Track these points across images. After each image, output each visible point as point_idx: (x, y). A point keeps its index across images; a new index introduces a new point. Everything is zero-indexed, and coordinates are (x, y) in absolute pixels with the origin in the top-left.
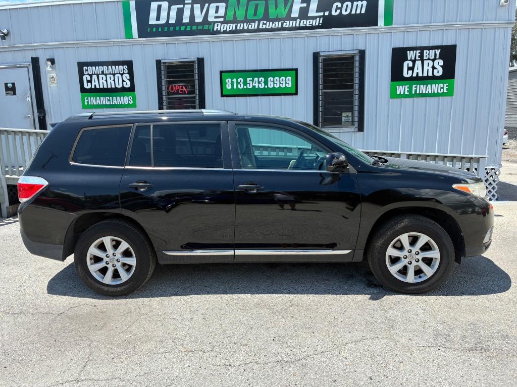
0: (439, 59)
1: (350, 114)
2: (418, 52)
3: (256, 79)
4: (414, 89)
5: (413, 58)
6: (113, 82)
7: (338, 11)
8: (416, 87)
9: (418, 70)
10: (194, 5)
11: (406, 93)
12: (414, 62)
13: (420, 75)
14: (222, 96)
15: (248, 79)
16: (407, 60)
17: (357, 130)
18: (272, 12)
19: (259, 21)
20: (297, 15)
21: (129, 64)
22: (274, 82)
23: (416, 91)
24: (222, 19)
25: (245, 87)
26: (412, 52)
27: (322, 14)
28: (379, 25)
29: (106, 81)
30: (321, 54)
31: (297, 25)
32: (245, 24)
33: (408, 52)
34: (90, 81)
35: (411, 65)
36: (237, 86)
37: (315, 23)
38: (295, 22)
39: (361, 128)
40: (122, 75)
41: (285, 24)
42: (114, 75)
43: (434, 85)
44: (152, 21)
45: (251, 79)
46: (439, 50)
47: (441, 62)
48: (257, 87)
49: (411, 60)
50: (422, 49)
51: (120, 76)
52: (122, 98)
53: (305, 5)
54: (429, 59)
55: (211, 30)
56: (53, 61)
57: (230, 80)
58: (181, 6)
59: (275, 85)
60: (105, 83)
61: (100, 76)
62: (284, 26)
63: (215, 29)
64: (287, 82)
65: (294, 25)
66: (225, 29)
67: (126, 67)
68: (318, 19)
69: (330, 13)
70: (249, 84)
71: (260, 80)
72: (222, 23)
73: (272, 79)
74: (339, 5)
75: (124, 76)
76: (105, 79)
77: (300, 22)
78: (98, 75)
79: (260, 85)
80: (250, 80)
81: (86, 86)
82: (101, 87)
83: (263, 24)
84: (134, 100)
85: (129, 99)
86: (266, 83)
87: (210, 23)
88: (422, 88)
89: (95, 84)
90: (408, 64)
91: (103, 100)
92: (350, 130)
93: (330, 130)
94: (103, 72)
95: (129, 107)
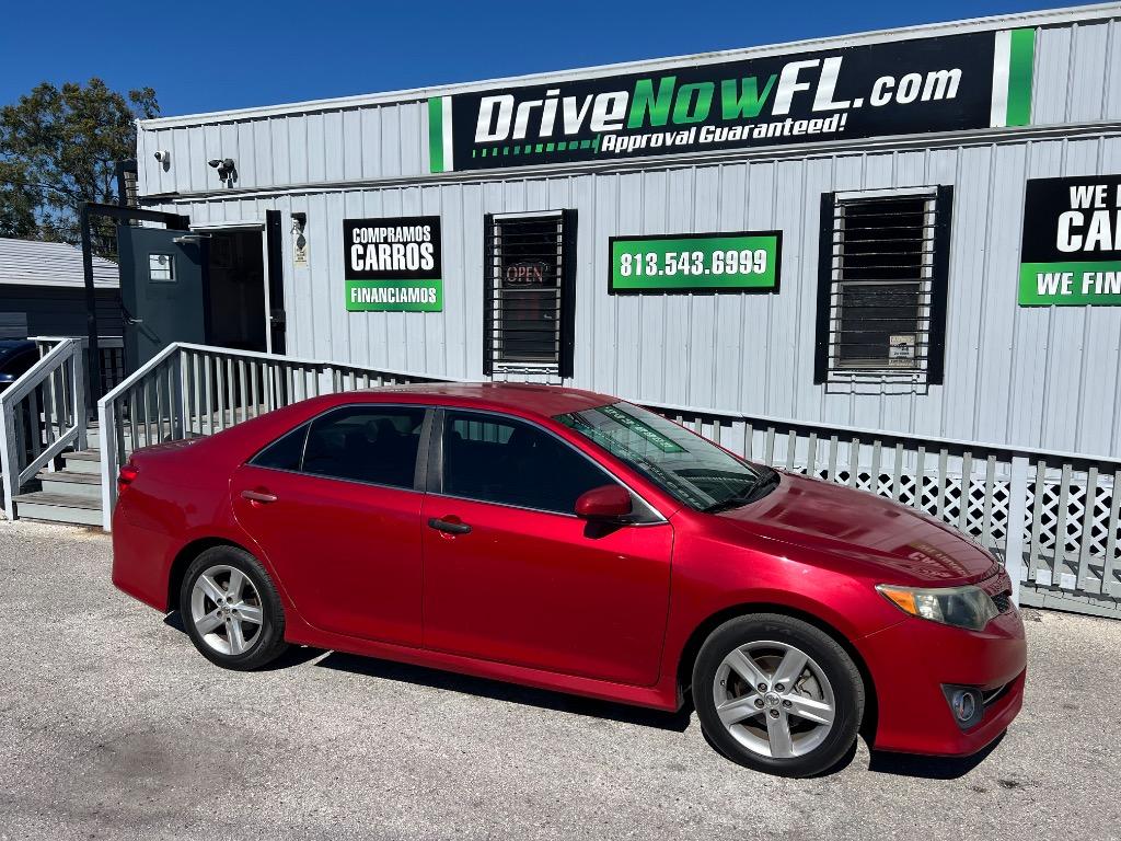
1: (909, 340)
2: (1100, 188)
3: (685, 255)
4: (1086, 282)
5: (1086, 205)
6: (402, 260)
7: (888, 96)
8: (1093, 278)
9: (1099, 233)
10: (565, 99)
11: (1064, 291)
12: (1088, 214)
13: (1106, 246)
14: (612, 291)
15: (668, 255)
16: (1067, 208)
17: (924, 379)
18: (730, 106)
19: (699, 126)
21: (434, 223)
22: (724, 260)
23: (1092, 287)
24: (619, 127)
25: (661, 273)
26: (1082, 189)
27: (845, 104)
28: (992, 125)
29: (391, 256)
30: (839, 196)
31: (786, 133)
32: (668, 135)
33: (1073, 189)
34: (362, 257)
35: (1079, 220)
36: (644, 270)
37: (830, 125)
38: (780, 125)
39: (936, 375)
40: (419, 244)
41: (756, 131)
42: (405, 244)
44: (482, 136)
45: (675, 254)
48: (686, 272)
49: (1080, 209)
50: (1113, 182)
51: (416, 247)
52: (417, 290)
53: (805, 86)
55: (596, 151)
56: (301, 219)
57: (629, 257)
58: (539, 103)
59: (728, 268)
60: (388, 260)
61: (381, 247)
62: (755, 135)
63: (604, 149)
64: (756, 261)
65: (778, 134)
66: (624, 148)
67: (429, 229)
68: (837, 116)
69: (867, 102)
70: (670, 265)
71: (694, 257)
72: (618, 133)
73: (721, 254)
74: (890, 81)
75: (423, 246)
76: (388, 252)
77: (792, 126)
78: (377, 245)
79: (694, 268)
80: (672, 258)
81: (355, 267)
82: (382, 268)
83: (708, 132)
84: (439, 295)
85: (430, 293)
86: (707, 264)
87: (593, 136)
88: (1111, 282)
89: (371, 261)
90: (1071, 219)
91: (383, 294)
92: (909, 379)
93: (857, 375)
94: (385, 239)
95: (429, 309)
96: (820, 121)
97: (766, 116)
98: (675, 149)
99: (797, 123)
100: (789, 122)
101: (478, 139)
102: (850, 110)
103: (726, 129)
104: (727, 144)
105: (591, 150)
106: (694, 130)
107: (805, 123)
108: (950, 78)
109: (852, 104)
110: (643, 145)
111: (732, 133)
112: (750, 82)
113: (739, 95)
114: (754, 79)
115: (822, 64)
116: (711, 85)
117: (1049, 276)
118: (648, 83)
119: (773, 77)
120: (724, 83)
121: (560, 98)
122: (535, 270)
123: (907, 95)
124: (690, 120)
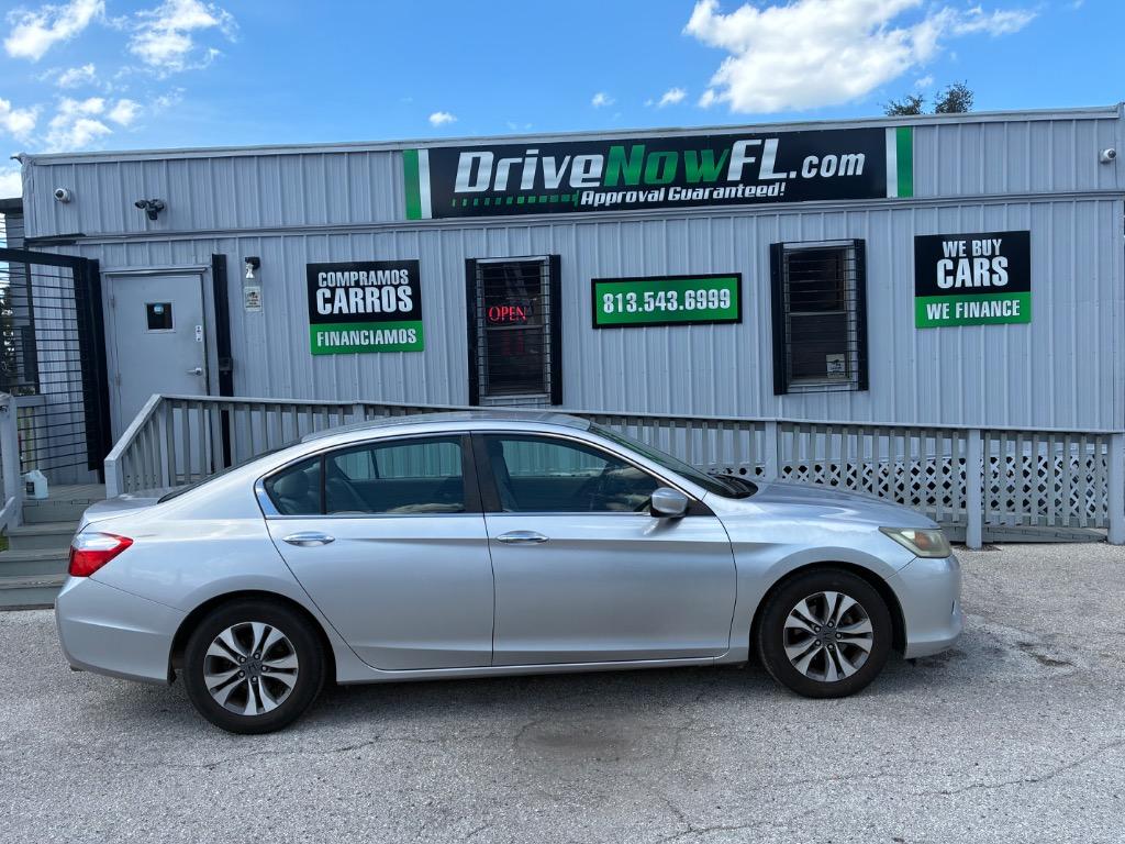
0: (1000, 255)
1: (841, 357)
2: (961, 243)
3: (662, 294)
4: (958, 310)
5: (954, 255)
6: (377, 302)
7: (814, 171)
8: (962, 307)
9: (963, 276)
10: (544, 158)
11: (945, 317)
12: (956, 261)
13: (968, 284)
14: (596, 326)
15: (646, 294)
16: (942, 256)
17: (856, 387)
18: (692, 171)
19: (667, 187)
20: (738, 178)
21: (413, 269)
22: (695, 298)
23: (962, 313)
24: (597, 184)
25: (640, 309)
26: (950, 243)
27: (784, 176)
28: (888, 196)
29: (364, 299)
30: (786, 246)
32: (641, 193)
33: (944, 243)
34: (331, 301)
35: (950, 266)
36: (624, 307)
37: (773, 191)
38: (734, 189)
39: (863, 384)
40: (396, 287)
41: (715, 193)
42: (380, 287)
43: (994, 303)
44: (462, 185)
45: (652, 293)
46: (1000, 241)
47: (1005, 261)
48: (663, 309)
49: (950, 258)
50: (969, 238)
51: (392, 290)
52: (394, 332)
53: (752, 160)
54: (982, 256)
55: (576, 204)
56: (255, 263)
57: (611, 296)
58: (519, 160)
59: (699, 304)
60: (361, 303)
61: (352, 291)
62: (715, 196)
63: (583, 202)
64: (722, 298)
65: (733, 195)
66: (602, 201)
67: (406, 272)
68: (777, 185)
69: (799, 174)
70: (649, 303)
71: (669, 296)
72: (596, 190)
73: (692, 292)
74: (815, 160)
75: (400, 289)
76: (360, 295)
77: (744, 190)
78: (347, 289)
79: (669, 305)
80: (650, 296)
81: (321, 310)
82: (353, 311)
83: (675, 192)
84: (420, 335)
85: (410, 334)
86: (681, 301)
87: (572, 191)
88: (974, 309)
89: (339, 305)
90: (945, 265)
91: (356, 337)
93: (806, 387)
94: (357, 282)
95: (409, 349)
96: (765, 187)
97: (723, 181)
98: (647, 205)
99: (748, 189)
100: (741, 187)
101: (458, 190)
102: (787, 180)
103: (690, 191)
104: (692, 203)
105: (571, 203)
106: (663, 190)
107: (753, 188)
108: (857, 161)
109: (788, 175)
110: (619, 200)
111: (695, 194)
112: (707, 154)
113: (700, 163)
114: (712, 151)
115: (763, 143)
116: (675, 154)
117: (934, 306)
118: (621, 149)
119: (726, 151)
120: (687, 153)
121: (540, 157)
122: (518, 309)
123: (828, 171)
124: (659, 182)
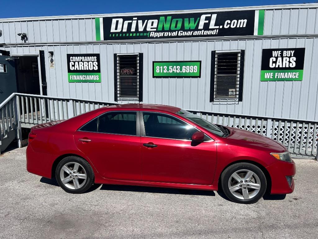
0: (293, 56)
1: (234, 90)
2: (279, 52)
3: (175, 67)
4: (276, 75)
5: (276, 56)
6: (87, 67)
8: (278, 74)
9: (279, 64)
10: (139, 21)
11: (271, 77)
12: (277, 58)
13: (281, 66)
14: (154, 77)
16: (272, 56)
17: (238, 100)
18: (187, 25)
19: (178, 31)
20: (202, 28)
21: (98, 56)
22: (186, 69)
24: (155, 30)
25: (168, 72)
26: (275, 52)
27: (218, 27)
28: (254, 35)
29: (83, 65)
30: (217, 52)
31: (202, 34)
32: (169, 33)
33: (273, 52)
34: (73, 66)
35: (274, 60)
36: (163, 71)
37: (214, 32)
38: (200, 32)
39: (241, 99)
41: (194, 33)
42: (88, 62)
43: (289, 73)
44: (113, 30)
45: (172, 67)
46: (294, 51)
47: (295, 59)
48: (175, 72)
50: (282, 50)
51: (92, 63)
52: (92, 76)
53: (207, 21)
54: (287, 57)
55: (148, 37)
56: (52, 53)
57: (159, 67)
58: (131, 21)
59: (187, 71)
60: (83, 67)
61: (80, 63)
62: (194, 34)
63: (151, 36)
64: (194, 69)
65: (200, 34)
66: (157, 36)
67: (96, 57)
68: (215, 30)
69: (223, 27)
70: (171, 70)
71: (177, 68)
72: (155, 32)
73: (185, 67)
74: (229, 21)
75: (94, 63)
77: (204, 32)
78: (78, 62)
79: (177, 71)
81: (71, 69)
82: (80, 69)
83: (181, 33)
84: (100, 77)
85: (97, 77)
86: (181, 69)
87: (148, 32)
88: (282, 75)
89: (77, 67)
90: (273, 59)
91: (81, 77)
92: (234, 100)
93: (221, 100)
94: (81, 60)
95: (96, 82)
96: (211, 31)
97: (197, 29)
98: (171, 37)
99: (205, 32)
100: (203, 31)
101: (111, 31)
102: (219, 29)
103: (186, 32)
104: (186, 36)
105: (147, 36)
106: (177, 32)
107: (207, 31)
108: (244, 22)
110: (162, 35)
111: (187, 33)
112: (192, 19)
113: (189, 23)
114: (194, 19)
115: (211, 16)
116: (181, 19)
117: (268, 74)
118: (163, 18)
119: (199, 18)
120: (185, 19)
121: (137, 20)
122: (130, 70)
123: (233, 26)
124: (176, 29)
